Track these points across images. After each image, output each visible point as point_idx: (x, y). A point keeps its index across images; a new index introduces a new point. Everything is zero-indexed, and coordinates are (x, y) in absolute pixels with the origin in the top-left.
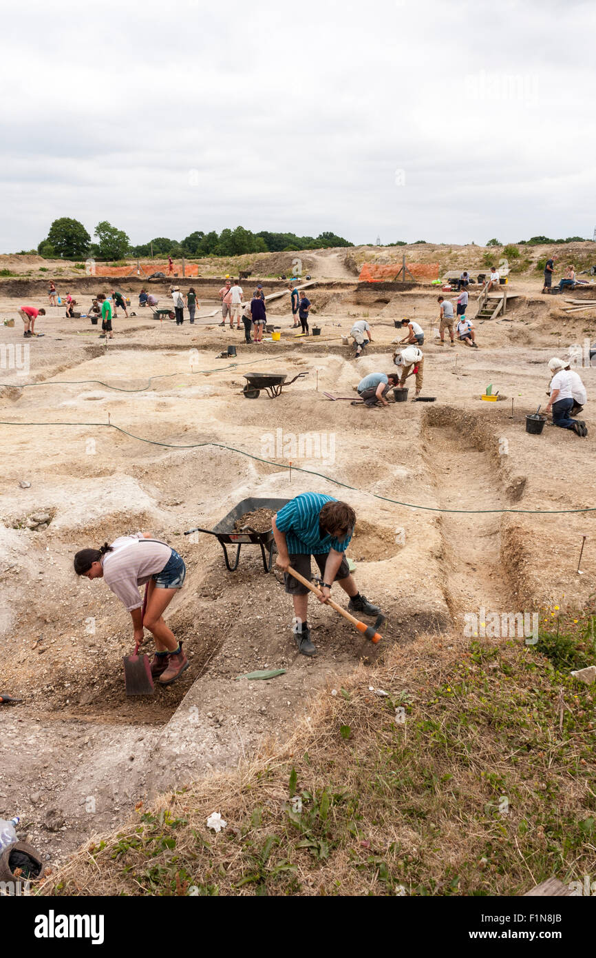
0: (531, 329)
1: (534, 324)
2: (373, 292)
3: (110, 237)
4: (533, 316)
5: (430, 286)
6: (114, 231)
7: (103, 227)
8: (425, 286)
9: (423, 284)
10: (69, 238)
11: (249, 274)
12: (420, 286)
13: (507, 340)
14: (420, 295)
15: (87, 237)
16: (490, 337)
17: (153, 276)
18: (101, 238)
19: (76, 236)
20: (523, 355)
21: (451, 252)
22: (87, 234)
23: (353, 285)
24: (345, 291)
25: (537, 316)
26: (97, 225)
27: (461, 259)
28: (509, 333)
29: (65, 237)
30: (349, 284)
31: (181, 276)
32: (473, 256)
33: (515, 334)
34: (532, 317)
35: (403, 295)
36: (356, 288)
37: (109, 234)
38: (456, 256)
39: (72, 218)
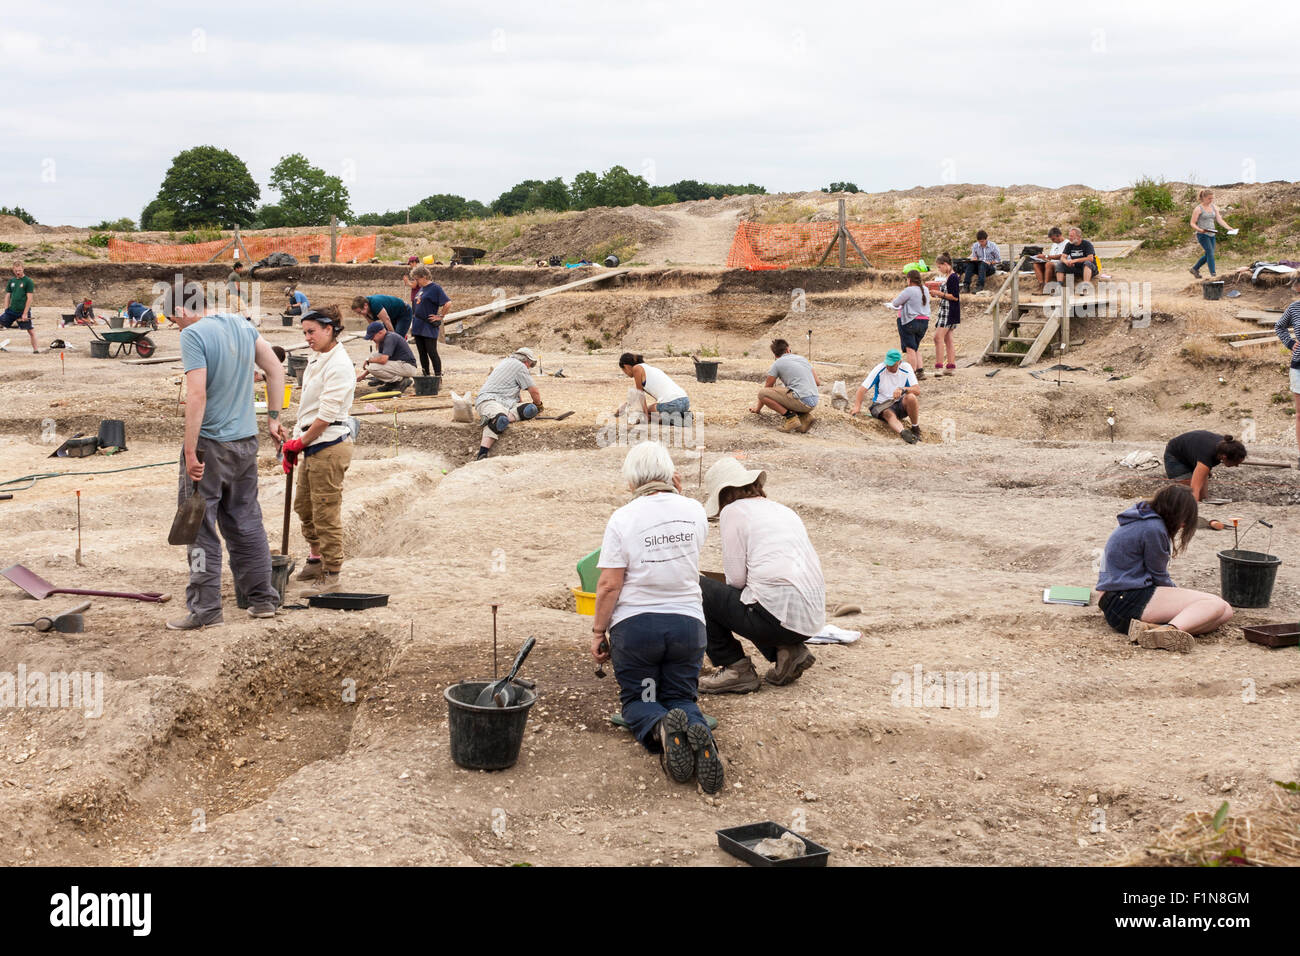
0: (1120, 393)
1: (1137, 380)
2: (758, 297)
3: (306, 190)
4: (1140, 357)
5: (897, 279)
6: (317, 177)
7: (292, 168)
8: (886, 280)
9: (881, 272)
10: (210, 192)
11: (479, 254)
12: (872, 278)
13: (1033, 423)
14: (862, 301)
15: (252, 191)
16: (977, 413)
17: (265, 264)
18: (285, 191)
19: (226, 188)
20: (992, 460)
21: (1002, 201)
22: (251, 184)
23: (708, 277)
24: (686, 293)
25: (1151, 356)
26: (277, 162)
27: (1021, 216)
28: (1045, 403)
29: (200, 190)
30: (700, 277)
31: (325, 262)
32: (1055, 210)
33: (1066, 405)
34: (1137, 360)
35: (819, 302)
36: (715, 285)
37: (303, 181)
38: (1012, 211)
39: (221, 148)
